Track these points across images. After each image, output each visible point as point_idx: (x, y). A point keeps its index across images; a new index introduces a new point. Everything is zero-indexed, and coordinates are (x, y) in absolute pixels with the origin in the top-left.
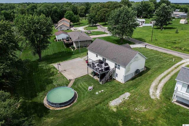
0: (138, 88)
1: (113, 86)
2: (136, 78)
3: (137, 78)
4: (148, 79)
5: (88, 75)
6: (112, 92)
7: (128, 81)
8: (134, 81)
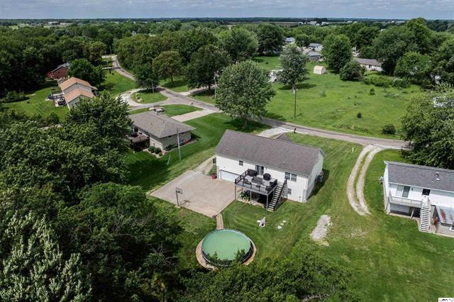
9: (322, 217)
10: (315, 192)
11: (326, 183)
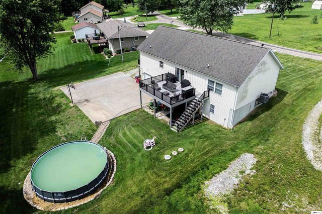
0: (272, 140)
1: (206, 137)
2: (259, 115)
3: (262, 115)
4: (289, 116)
5: (141, 110)
6: (206, 153)
7: (240, 123)
8: (257, 122)
9: (242, 156)
10: (252, 117)
11: (275, 108)
